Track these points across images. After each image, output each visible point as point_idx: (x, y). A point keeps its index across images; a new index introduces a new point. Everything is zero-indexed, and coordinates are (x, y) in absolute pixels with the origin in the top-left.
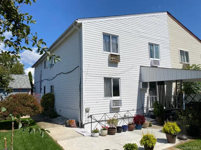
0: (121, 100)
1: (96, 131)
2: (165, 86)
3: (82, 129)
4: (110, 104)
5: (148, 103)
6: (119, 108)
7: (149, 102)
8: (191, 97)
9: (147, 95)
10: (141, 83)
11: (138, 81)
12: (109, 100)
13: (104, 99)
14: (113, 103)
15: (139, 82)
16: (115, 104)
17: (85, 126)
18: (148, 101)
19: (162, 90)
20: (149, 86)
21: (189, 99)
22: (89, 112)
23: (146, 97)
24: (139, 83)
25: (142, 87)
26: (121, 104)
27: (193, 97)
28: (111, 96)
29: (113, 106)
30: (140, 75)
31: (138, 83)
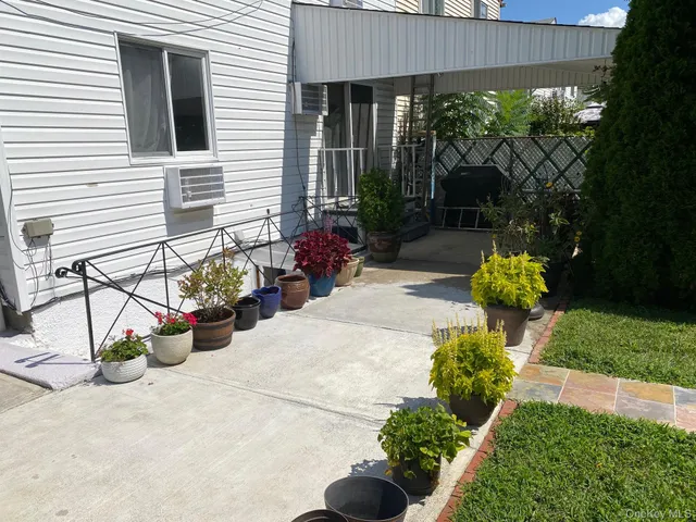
0: (219, 170)
1: (126, 349)
2: (375, 107)
3: (20, 342)
4: (166, 190)
5: (319, 181)
6: (210, 207)
7: (325, 177)
8: (458, 152)
9: (316, 143)
10: (298, 85)
11: (284, 79)
12: (159, 172)
13: (132, 166)
14: (183, 182)
15: (289, 82)
16: (193, 189)
17: (38, 320)
18: (320, 172)
19: (366, 125)
20: (326, 105)
21: (452, 160)
22: (53, 240)
23: (314, 152)
24: (289, 89)
25: (304, 108)
26: (222, 186)
27: (463, 149)
28: (165, 148)
29: (185, 199)
30: (293, 46)
31: (284, 88)
